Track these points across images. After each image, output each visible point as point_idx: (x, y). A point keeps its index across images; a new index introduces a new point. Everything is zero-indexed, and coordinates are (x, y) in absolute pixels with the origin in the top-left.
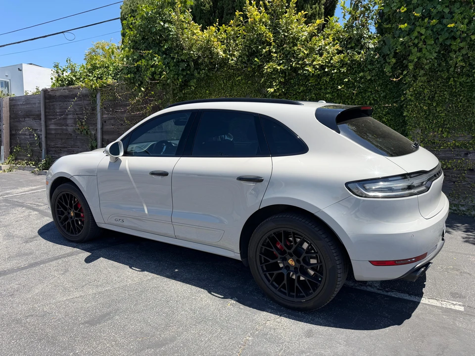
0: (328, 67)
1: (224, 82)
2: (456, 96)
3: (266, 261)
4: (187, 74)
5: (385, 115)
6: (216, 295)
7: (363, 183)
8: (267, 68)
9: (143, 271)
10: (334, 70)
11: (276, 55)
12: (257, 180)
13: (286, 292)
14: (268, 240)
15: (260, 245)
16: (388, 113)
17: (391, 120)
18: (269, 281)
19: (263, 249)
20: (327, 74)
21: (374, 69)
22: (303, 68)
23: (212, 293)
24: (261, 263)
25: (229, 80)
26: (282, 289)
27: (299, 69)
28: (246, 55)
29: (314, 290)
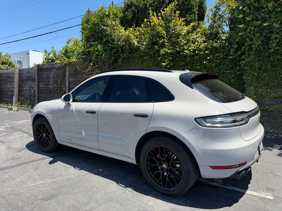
0: (198, 50)
1: (138, 60)
2: (275, 67)
3: (150, 165)
4: (117, 55)
5: (232, 79)
6: (121, 185)
7: (205, 118)
8: (162, 51)
9: (81, 169)
10: (201, 52)
11: (167, 44)
12: (145, 116)
13: (162, 184)
14: (151, 152)
15: (147, 155)
16: (234, 77)
17: (236, 81)
18: (152, 177)
19: (149, 158)
20: (197, 54)
21: (225, 51)
22: (183, 51)
23: (119, 184)
24: (147, 166)
25: (141, 59)
26: (159, 182)
27: (181, 52)
28: (150, 44)
29: (178, 184)
